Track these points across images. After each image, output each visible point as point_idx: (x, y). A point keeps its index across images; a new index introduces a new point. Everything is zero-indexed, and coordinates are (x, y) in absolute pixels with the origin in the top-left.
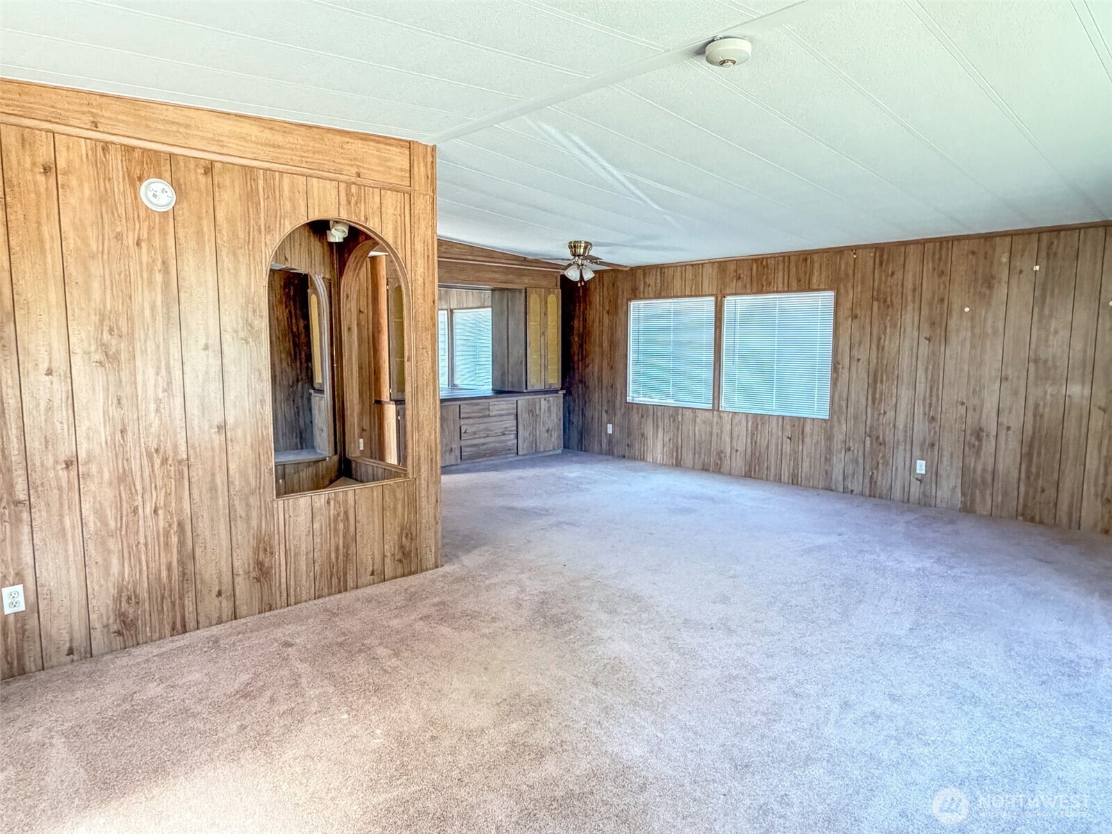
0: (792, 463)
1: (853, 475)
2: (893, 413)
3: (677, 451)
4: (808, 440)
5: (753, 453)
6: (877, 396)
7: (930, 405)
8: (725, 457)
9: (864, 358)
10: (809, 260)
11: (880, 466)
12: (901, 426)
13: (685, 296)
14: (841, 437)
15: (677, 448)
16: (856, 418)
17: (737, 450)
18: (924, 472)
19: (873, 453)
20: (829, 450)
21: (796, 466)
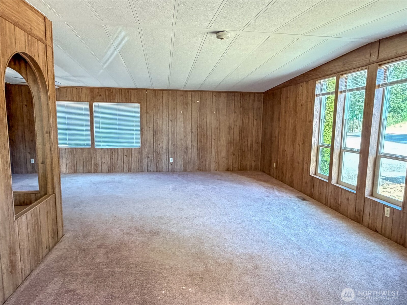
0: (128, 164)
1: (150, 165)
2: (162, 144)
3: (74, 167)
4: (133, 156)
5: (111, 162)
6: (157, 139)
7: (173, 141)
8: (99, 166)
9: (151, 126)
10: (129, 92)
11: (159, 162)
12: (165, 148)
13: (73, 101)
14: (145, 153)
15: (74, 165)
16: (150, 147)
17: (104, 163)
18: (172, 161)
19: (157, 157)
20: (142, 158)
21: (129, 166)
